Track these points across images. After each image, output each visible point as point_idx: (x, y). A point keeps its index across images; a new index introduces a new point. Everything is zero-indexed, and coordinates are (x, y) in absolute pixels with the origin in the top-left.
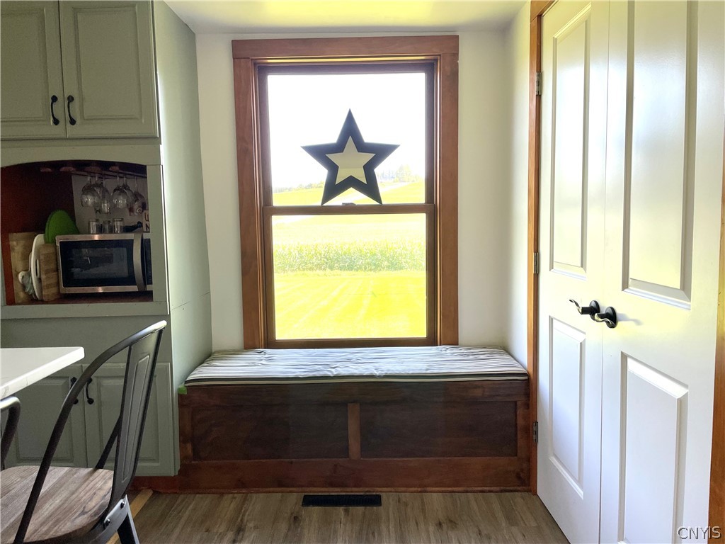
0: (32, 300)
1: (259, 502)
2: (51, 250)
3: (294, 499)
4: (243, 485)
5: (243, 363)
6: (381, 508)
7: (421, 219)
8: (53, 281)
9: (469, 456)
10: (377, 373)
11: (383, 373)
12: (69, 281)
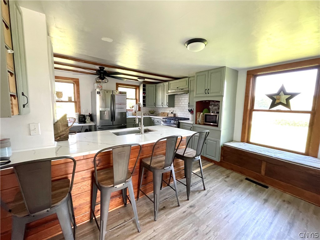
0: (199, 124)
1: (234, 174)
2: (203, 116)
3: (244, 177)
4: (233, 169)
5: (238, 144)
6: (267, 189)
7: (309, 115)
8: (203, 121)
9: (305, 190)
10: (273, 156)
11: (276, 157)
12: (206, 121)
